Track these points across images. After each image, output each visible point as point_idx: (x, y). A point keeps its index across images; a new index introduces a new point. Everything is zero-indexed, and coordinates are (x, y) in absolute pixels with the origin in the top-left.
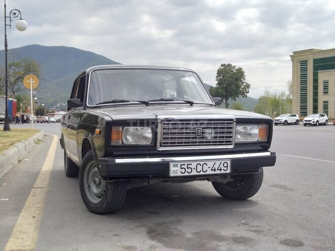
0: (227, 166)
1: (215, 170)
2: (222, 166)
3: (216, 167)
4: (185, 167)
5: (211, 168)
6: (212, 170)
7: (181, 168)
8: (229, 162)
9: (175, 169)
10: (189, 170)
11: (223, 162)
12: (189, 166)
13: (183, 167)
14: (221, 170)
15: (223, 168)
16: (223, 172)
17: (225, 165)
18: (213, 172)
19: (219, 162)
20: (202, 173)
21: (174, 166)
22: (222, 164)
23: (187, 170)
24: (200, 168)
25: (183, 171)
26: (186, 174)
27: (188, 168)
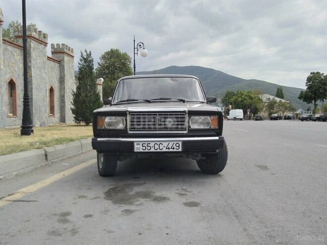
0: (179, 146)
1: (169, 149)
2: (174, 146)
3: (170, 146)
4: (146, 145)
5: (166, 147)
6: (166, 148)
7: (143, 146)
8: (180, 143)
9: (138, 146)
10: (149, 148)
11: (175, 143)
12: (148, 145)
13: (144, 145)
14: (174, 148)
15: (175, 147)
16: (175, 150)
17: (178, 145)
18: (167, 150)
19: (172, 143)
20: (158, 150)
21: (137, 144)
22: (174, 144)
23: (147, 148)
24: (157, 147)
25: (144, 148)
26: (147, 150)
27: (148, 146)
